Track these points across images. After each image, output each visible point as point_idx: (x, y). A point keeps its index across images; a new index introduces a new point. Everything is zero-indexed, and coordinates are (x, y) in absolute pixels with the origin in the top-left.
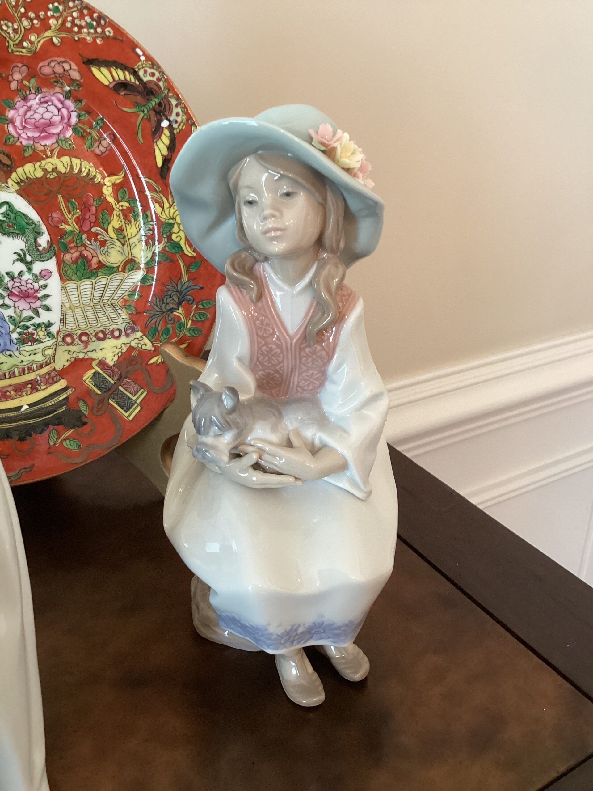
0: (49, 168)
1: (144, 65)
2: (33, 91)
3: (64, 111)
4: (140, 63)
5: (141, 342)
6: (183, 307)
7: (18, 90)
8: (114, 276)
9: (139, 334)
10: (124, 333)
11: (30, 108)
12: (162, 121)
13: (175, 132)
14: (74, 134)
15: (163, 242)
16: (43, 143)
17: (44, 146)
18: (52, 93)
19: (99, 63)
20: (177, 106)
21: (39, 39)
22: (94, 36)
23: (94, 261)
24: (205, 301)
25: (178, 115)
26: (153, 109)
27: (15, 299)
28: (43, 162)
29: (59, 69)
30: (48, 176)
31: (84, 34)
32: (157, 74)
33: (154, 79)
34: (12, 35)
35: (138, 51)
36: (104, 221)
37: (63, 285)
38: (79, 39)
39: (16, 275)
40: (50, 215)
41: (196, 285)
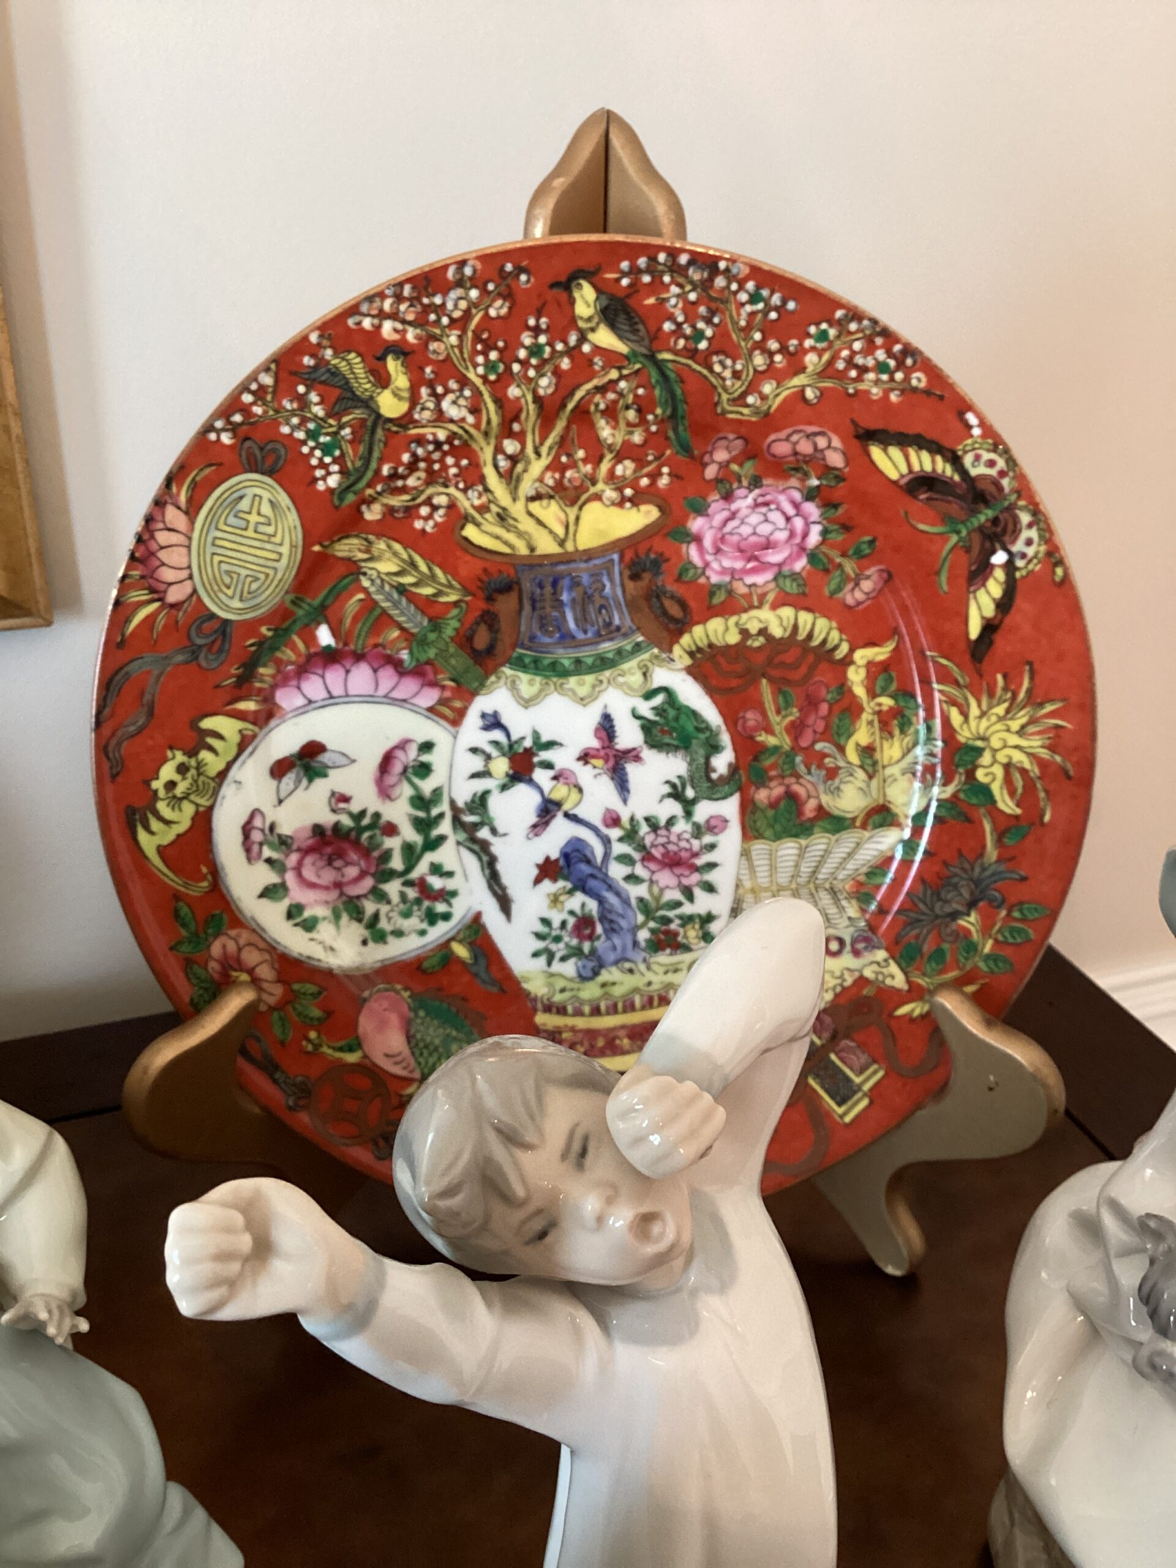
0: (753, 627)
1: (977, 446)
2: (745, 483)
3: (798, 523)
4: (969, 441)
5: (885, 971)
6: (980, 912)
7: (718, 481)
8: (844, 835)
9: (881, 955)
10: (848, 948)
11: (733, 516)
12: (993, 552)
13: (1018, 575)
14: (809, 567)
15: (956, 782)
16: (749, 580)
17: (750, 586)
18: (781, 488)
19: (885, 438)
20: (1030, 526)
21: (779, 391)
22: (886, 386)
23: (811, 804)
24: (1026, 906)
25: (1029, 542)
26: (981, 529)
27: (653, 866)
28: (745, 617)
29: (805, 447)
30: (749, 643)
31: (867, 383)
32: (1001, 464)
33: (993, 472)
34: (728, 383)
35: (971, 418)
36: (842, 731)
37: (746, 846)
38: (857, 392)
39: (663, 822)
40: (741, 714)
41: (1012, 872)
